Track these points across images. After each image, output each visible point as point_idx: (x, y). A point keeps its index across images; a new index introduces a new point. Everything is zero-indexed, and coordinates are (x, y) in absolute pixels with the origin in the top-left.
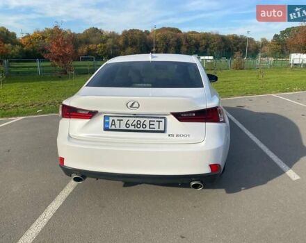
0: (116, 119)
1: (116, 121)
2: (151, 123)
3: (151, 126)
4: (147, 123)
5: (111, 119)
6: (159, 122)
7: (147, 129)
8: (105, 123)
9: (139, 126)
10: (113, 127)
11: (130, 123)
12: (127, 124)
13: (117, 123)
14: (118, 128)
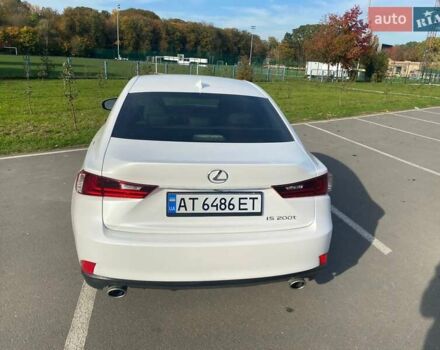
0: (186, 197)
1: (187, 200)
2: (242, 201)
3: (242, 207)
4: (235, 202)
5: (179, 197)
6: (254, 199)
7: (236, 210)
8: (170, 204)
9: (223, 207)
10: (182, 210)
11: (209, 202)
12: (204, 204)
13: (189, 204)
14: (190, 210)
